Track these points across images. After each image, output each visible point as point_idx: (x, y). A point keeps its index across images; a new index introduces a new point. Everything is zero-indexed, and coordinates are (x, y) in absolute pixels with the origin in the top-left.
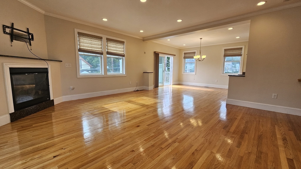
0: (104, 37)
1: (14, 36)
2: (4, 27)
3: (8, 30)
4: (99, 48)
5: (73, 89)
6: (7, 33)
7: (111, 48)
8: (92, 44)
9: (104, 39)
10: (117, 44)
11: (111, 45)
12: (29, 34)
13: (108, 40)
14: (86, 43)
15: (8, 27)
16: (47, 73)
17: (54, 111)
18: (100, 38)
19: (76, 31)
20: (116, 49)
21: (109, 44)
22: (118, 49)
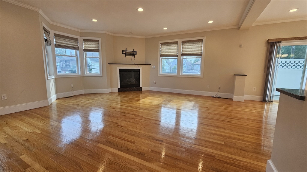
0: (180, 41)
1: (126, 54)
2: (123, 51)
3: (124, 52)
4: (175, 52)
5: (155, 83)
6: (124, 54)
7: (186, 50)
8: (169, 50)
9: (180, 43)
10: (193, 44)
11: (186, 47)
12: (134, 51)
13: (184, 42)
14: (166, 50)
15: (125, 51)
16: (139, 71)
17: (141, 94)
18: (177, 43)
19: (160, 42)
20: (191, 49)
21: (184, 46)
22: (193, 49)
